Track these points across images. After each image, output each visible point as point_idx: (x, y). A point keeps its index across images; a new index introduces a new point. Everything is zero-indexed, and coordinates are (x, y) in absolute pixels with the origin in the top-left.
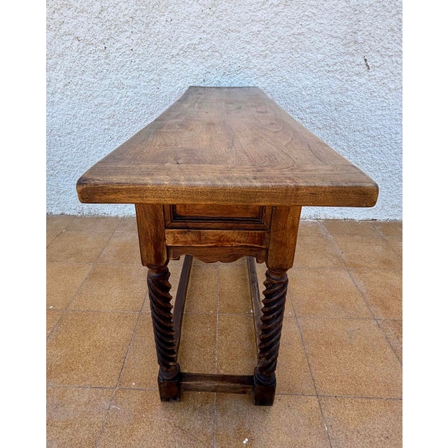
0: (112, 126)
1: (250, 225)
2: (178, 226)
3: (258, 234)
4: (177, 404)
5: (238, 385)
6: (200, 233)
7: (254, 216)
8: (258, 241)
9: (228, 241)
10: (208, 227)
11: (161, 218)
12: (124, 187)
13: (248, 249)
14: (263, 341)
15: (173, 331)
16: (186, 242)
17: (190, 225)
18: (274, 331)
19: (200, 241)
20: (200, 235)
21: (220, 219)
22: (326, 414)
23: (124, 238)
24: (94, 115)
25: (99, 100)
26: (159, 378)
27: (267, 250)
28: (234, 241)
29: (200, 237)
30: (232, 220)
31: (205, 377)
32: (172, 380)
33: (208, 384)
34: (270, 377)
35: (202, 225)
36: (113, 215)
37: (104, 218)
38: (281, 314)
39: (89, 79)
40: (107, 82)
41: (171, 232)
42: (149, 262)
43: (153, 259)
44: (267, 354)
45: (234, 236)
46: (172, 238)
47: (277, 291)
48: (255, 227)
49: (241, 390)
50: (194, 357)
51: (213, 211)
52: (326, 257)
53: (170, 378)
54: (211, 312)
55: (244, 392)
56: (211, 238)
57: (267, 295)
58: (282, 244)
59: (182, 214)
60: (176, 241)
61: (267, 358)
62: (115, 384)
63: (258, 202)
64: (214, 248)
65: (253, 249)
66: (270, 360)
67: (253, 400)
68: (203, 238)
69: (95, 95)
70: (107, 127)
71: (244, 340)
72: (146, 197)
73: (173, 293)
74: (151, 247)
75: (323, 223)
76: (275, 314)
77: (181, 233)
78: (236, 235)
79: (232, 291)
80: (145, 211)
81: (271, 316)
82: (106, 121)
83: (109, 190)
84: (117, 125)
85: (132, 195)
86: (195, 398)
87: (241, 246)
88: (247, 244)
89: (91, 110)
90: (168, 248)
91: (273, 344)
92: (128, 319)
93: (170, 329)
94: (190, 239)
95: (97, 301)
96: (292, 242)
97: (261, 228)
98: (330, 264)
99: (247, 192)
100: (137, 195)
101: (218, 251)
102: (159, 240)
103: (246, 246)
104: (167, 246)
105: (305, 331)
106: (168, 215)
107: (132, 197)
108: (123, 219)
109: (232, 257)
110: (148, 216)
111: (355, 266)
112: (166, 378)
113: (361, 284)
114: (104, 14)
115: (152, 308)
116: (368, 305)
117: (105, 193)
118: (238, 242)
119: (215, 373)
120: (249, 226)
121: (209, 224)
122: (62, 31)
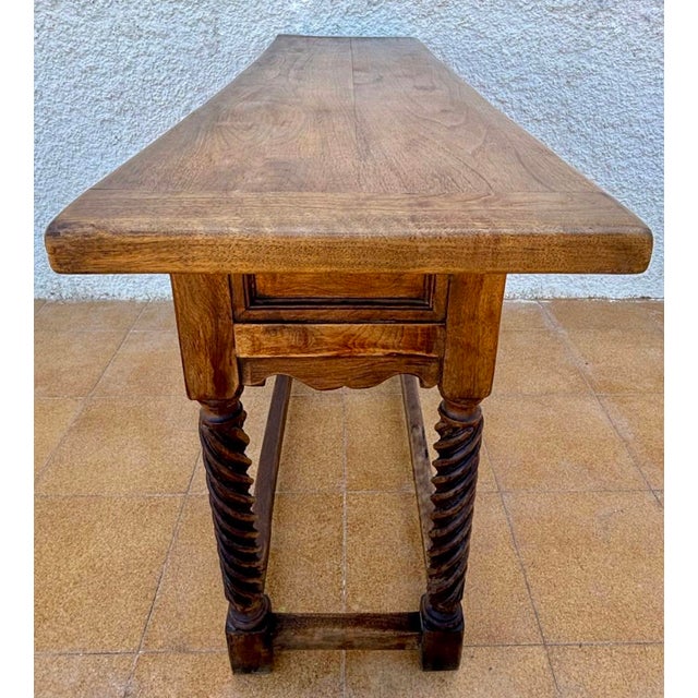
0: (118, 114)
1: (405, 312)
2: (261, 318)
3: (423, 330)
5: (389, 633)
6: (305, 330)
7: (413, 294)
8: (422, 344)
9: (362, 345)
10: (322, 317)
11: (225, 302)
12: (146, 239)
13: (404, 360)
14: (437, 542)
15: (256, 531)
16: (277, 350)
17: (285, 314)
18: (458, 522)
19: (305, 347)
20: (305, 335)
21: (344, 302)
22: (562, 681)
23: (147, 344)
24: (81, 92)
25: (90, 61)
26: (227, 627)
27: (440, 361)
28: (375, 345)
29: (306, 340)
30: (370, 303)
31: (323, 619)
32: (254, 629)
34: (452, 613)
35: (310, 314)
36: (125, 296)
37: (105, 303)
38: (470, 487)
39: (66, 17)
40: (106, 24)
41: (247, 330)
42: (202, 392)
43: (210, 386)
44: (444, 568)
45: (378, 338)
46: (245, 342)
47: (461, 442)
48: (416, 316)
49: (396, 642)
50: (298, 580)
51: (332, 287)
52: (557, 372)
53: (252, 625)
55: (401, 647)
56: (328, 339)
57: (444, 452)
58: (471, 349)
59: (269, 293)
60: (256, 348)
62: (136, 644)
63: (420, 266)
64: (334, 361)
65: (414, 360)
66: (451, 580)
67: (419, 660)
68: (312, 340)
69: (81, 50)
70: (107, 116)
71: (399, 541)
72: (194, 259)
73: (253, 453)
74: (205, 363)
75: (548, 306)
76: (458, 488)
77: (267, 331)
78: (378, 334)
79: (372, 445)
80: (191, 289)
81: (452, 492)
82: (106, 103)
83: (114, 246)
84: (130, 113)
85: (162, 256)
86: (300, 664)
87: (389, 355)
88: (401, 351)
89: (72, 81)
90: (241, 363)
91: (455, 549)
92: (161, 510)
93: (249, 527)
94: (285, 343)
95: (95, 474)
96: (489, 345)
97: (428, 319)
98: (563, 386)
99: (398, 247)
100: (174, 256)
101: (343, 365)
102: (219, 349)
103: (399, 355)
104: (238, 359)
105: (518, 520)
106: (239, 297)
107: (163, 260)
108: (146, 304)
109: (372, 377)
110: (197, 297)
111: (611, 389)
112: (242, 625)
113: (623, 423)
115: (211, 485)
116: (637, 464)
117: (106, 253)
118: (384, 347)
119: (343, 611)
120: (403, 314)
121: (323, 313)
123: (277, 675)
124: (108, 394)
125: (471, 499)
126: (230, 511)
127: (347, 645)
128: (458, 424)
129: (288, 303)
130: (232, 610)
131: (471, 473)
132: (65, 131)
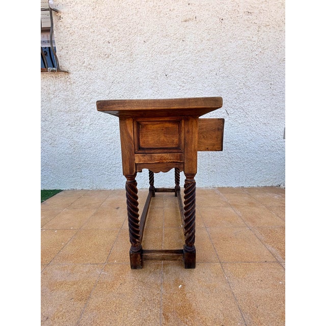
0: (111, 143)
2: (141, 153)
3: (179, 155)
4: (140, 270)
5: (175, 254)
6: (151, 155)
7: (176, 146)
8: (179, 158)
9: (165, 159)
11: (133, 151)
13: (175, 164)
14: (186, 221)
15: (139, 234)
16: (145, 161)
17: (146, 151)
18: (191, 213)
19: (151, 160)
20: (151, 157)
21: (161, 148)
22: (226, 271)
26: (130, 252)
27: (184, 163)
28: (168, 159)
30: (166, 148)
32: (137, 252)
33: (158, 255)
34: (191, 246)
35: (152, 151)
38: (194, 202)
39: (101, 122)
40: (110, 123)
41: (138, 155)
43: (128, 171)
44: (189, 229)
45: (168, 157)
46: (138, 159)
47: (190, 187)
48: (177, 151)
50: (150, 247)
51: (157, 145)
54: (160, 227)
56: (157, 158)
57: (185, 192)
58: (191, 160)
59: (143, 147)
60: (140, 160)
61: (189, 232)
62: (105, 262)
64: (158, 164)
65: (177, 163)
66: (191, 234)
67: (183, 263)
68: (153, 158)
69: (104, 129)
74: (128, 164)
76: (191, 202)
77: (143, 156)
81: (189, 204)
82: (109, 141)
86: (150, 266)
87: (171, 162)
89: (101, 136)
90: (136, 164)
91: (191, 223)
92: (114, 232)
94: (146, 159)
96: (195, 159)
97: (180, 152)
98: (222, 205)
101: (160, 165)
102: (132, 160)
103: (174, 162)
106: (136, 147)
108: (114, 190)
109: (166, 170)
110: (127, 147)
112: (133, 250)
113: (239, 212)
114: (111, 94)
116: (243, 221)
118: (170, 160)
119: (160, 249)
120: (174, 151)
121: (155, 151)
122: (91, 102)
123: (143, 269)
124: (103, 208)
125: (194, 206)
126: (133, 217)
127: (163, 259)
128: (189, 182)
129: (148, 149)
130: (132, 246)
131: (194, 197)
132: (99, 147)
